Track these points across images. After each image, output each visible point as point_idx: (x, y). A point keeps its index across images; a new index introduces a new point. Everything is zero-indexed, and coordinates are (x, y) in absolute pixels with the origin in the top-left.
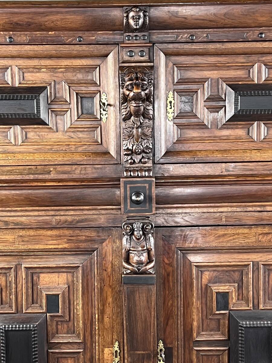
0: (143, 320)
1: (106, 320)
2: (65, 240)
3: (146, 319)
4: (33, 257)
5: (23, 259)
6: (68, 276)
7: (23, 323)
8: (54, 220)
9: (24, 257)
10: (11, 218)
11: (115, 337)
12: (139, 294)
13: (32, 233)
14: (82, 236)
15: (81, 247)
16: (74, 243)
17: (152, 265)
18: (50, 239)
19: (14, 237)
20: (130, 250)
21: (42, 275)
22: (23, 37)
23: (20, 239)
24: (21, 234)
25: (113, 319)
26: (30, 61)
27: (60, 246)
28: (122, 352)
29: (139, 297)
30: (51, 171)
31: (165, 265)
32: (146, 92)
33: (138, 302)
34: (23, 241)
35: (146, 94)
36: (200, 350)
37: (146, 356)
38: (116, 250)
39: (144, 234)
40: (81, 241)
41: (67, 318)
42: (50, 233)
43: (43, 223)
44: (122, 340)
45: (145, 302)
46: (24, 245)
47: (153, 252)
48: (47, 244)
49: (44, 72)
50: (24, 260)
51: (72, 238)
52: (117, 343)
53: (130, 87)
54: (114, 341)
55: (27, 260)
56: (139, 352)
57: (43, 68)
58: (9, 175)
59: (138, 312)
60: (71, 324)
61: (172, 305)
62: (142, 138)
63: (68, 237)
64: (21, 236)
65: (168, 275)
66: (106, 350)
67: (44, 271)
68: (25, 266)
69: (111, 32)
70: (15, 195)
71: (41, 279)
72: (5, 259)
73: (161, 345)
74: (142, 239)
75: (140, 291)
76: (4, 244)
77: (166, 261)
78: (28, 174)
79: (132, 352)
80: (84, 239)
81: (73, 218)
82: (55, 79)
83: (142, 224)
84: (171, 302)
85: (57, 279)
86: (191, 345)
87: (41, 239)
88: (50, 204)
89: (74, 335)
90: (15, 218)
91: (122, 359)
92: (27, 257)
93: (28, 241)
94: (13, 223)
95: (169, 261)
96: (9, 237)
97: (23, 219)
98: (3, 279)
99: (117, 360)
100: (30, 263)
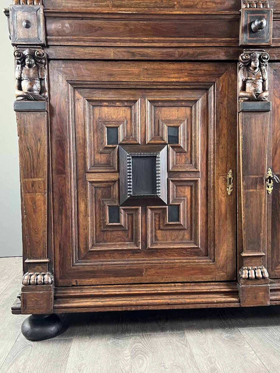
0: (258, 145)
1: (221, 150)
2: (186, 74)
3: (260, 145)
4: (156, 91)
5: (146, 92)
6: (187, 110)
7: (147, 151)
8: (177, 52)
9: (148, 91)
10: (138, 50)
11: (229, 165)
12: (255, 121)
13: (156, 66)
14: (201, 70)
15: (200, 81)
16: (193, 77)
18: (172, 72)
19: (139, 70)
20: (247, 79)
21: (163, 109)
23: (145, 72)
24: (146, 67)
25: (227, 149)
27: (182, 80)
28: (235, 179)
29: (255, 123)
30: (175, 5)
31: (275, 98)
33: (253, 128)
34: (148, 74)
37: (259, 180)
38: (231, 84)
39: (260, 65)
40: (200, 75)
41: (186, 149)
42: (172, 66)
43: (167, 55)
44: (235, 169)
46: (149, 78)
47: (267, 83)
48: (169, 78)
50: (147, 94)
51: (193, 72)
52: (231, 171)
54: (228, 169)
55: (150, 94)
56: (253, 177)
58: (137, 7)
59: (253, 138)
60: (188, 154)
63: (189, 71)
64: (146, 69)
66: (221, 178)
67: (166, 104)
68: (148, 99)
70: (143, 25)
71: (162, 112)
72: (130, 92)
73: (270, 172)
74: (258, 70)
75: (256, 119)
76: (131, 76)
77: (276, 94)
78: (154, 8)
79: (246, 177)
80: (202, 73)
81: (194, 51)
83: (259, 55)
85: (177, 113)
87: (164, 72)
89: (191, 165)
90: (141, 50)
91: (235, 186)
92: (150, 91)
93: (152, 74)
94: (140, 54)
96: (134, 69)
97: (149, 51)
98: (129, 112)
99: (230, 186)
100: (152, 97)
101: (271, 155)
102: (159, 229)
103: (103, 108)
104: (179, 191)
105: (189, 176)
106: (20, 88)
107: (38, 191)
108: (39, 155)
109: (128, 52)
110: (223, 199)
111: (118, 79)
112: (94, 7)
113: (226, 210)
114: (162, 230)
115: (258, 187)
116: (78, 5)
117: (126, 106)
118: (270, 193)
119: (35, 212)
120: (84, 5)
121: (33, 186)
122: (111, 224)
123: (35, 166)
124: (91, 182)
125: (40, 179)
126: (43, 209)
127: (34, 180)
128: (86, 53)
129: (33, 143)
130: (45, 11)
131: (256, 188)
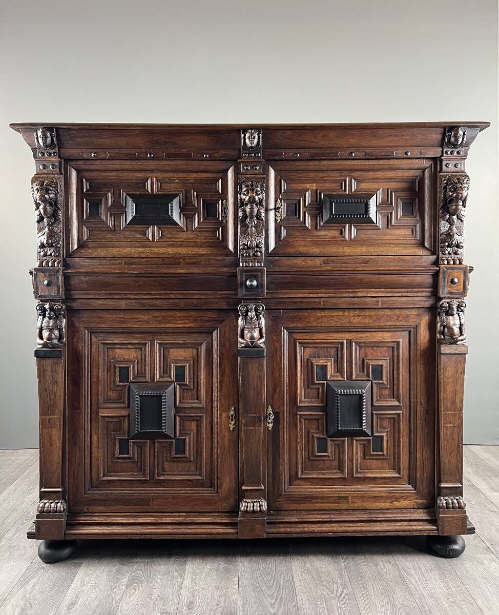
0: (255, 387)
1: (224, 388)
2: (192, 320)
3: (257, 387)
4: (164, 334)
6: (193, 351)
7: (154, 390)
8: (182, 303)
9: (157, 334)
10: (147, 301)
11: (232, 403)
12: (251, 365)
13: (164, 314)
14: (205, 317)
15: (204, 326)
16: (198, 323)
17: (263, 340)
18: (179, 319)
19: (149, 317)
20: (245, 328)
21: (172, 350)
22: (161, 153)
23: (154, 319)
25: (230, 388)
26: (166, 174)
27: (188, 325)
28: (237, 416)
29: (252, 367)
30: (181, 262)
31: (274, 342)
32: (259, 197)
33: (250, 372)
34: (156, 321)
35: (259, 199)
36: (303, 415)
37: (257, 419)
38: (233, 329)
39: (256, 315)
40: (205, 322)
41: (192, 387)
42: (179, 314)
43: (173, 304)
44: (237, 405)
45: (257, 371)
46: (158, 324)
47: (264, 330)
48: (176, 324)
49: (177, 183)
50: (156, 337)
51: (197, 319)
52: (233, 408)
53: (246, 193)
54: (230, 406)
55: (159, 337)
56: (251, 415)
57: (176, 180)
59: (250, 380)
60: (195, 391)
61: (279, 375)
62: (255, 235)
63: (194, 318)
64: (155, 316)
65: (276, 350)
66: (224, 415)
67: (173, 346)
68: (157, 341)
69: (231, 150)
70: (151, 281)
71: (171, 353)
72: (140, 336)
73: (270, 409)
74: (254, 319)
75: (253, 363)
76: (141, 323)
77: (275, 338)
79: (245, 415)
80: (206, 320)
81: (198, 301)
82: (186, 188)
83: (255, 306)
84: (278, 372)
85: (184, 353)
86: (295, 410)
87: (171, 319)
89: (197, 401)
90: (150, 301)
91: (237, 422)
92: (159, 334)
93: (160, 321)
94: (149, 305)
95: (277, 338)
96: (145, 317)
97: (157, 302)
98: (140, 353)
99: (233, 423)
100: (161, 339)
101: (271, 393)
102: (167, 461)
103: (116, 350)
104: (185, 426)
105: (195, 412)
106: (41, 337)
107: (53, 426)
108: (55, 395)
109: (139, 303)
110: (227, 434)
111: (129, 325)
112: (108, 265)
113: (229, 444)
114: (169, 462)
115: (256, 425)
116: (94, 263)
117: (137, 348)
118: (270, 429)
119: (51, 445)
120: (100, 263)
121: (49, 422)
122: (121, 456)
123: (52, 404)
124: (103, 417)
125: (56, 416)
126: (58, 444)
127: (51, 417)
128: (100, 304)
129: (50, 384)
130: (64, 272)
131: (254, 426)
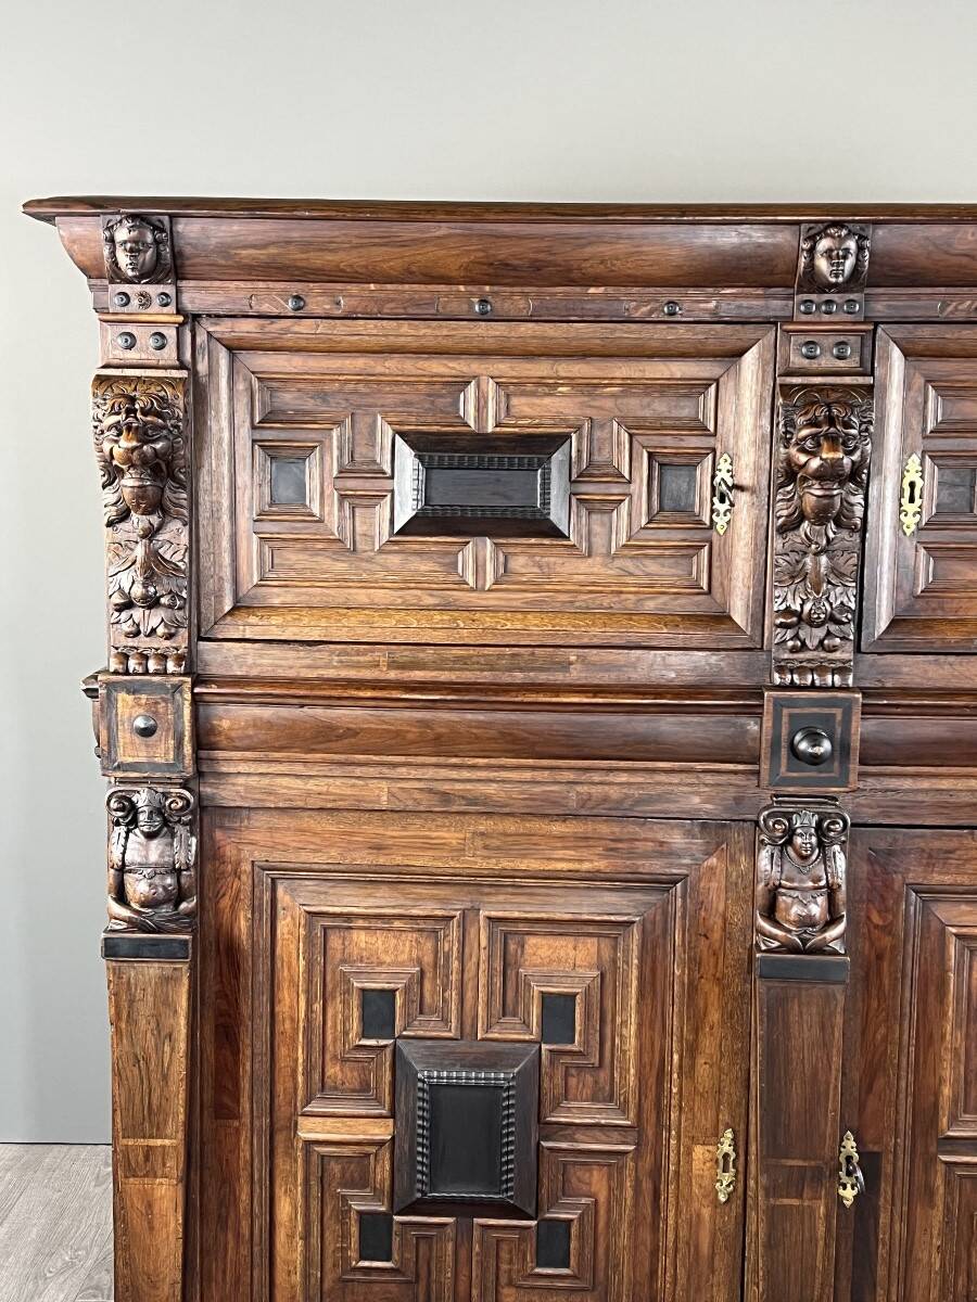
0: (808, 1073)
1: (703, 1069)
2: (600, 850)
3: (815, 1075)
4: (510, 890)
5: (482, 894)
6: (602, 946)
7: (478, 1067)
8: (573, 795)
9: (487, 890)
10: (458, 786)
11: (725, 1117)
12: (799, 1007)
13: (511, 826)
14: (646, 840)
15: (641, 870)
16: (622, 858)
17: (840, 929)
18: (559, 845)
19: (462, 836)
20: (780, 886)
21: (532, 941)
22: (518, 300)
23: (479, 842)
24: (482, 828)
25: (720, 1069)
26: (529, 366)
27: (586, 866)
28: (742, 1158)
29: (801, 1013)
30: (571, 663)
31: (872, 929)
32: (854, 458)
33: (795, 1030)
34: (486, 847)
35: (853, 462)
36: (955, 1164)
37: (809, 1174)
38: (736, 884)
39: (821, 845)
40: (642, 855)
41: (595, 1060)
42: (557, 828)
43: (543, 800)
44: (742, 1126)
45: (816, 1030)
46: (489, 858)
47: (842, 896)
48: (549, 859)
49: (564, 395)
50: (486, 899)
51: (620, 845)
52: (729, 1134)
53: (809, 444)
54: (721, 1127)
55: (493, 899)
56: (790, 1162)
57: (562, 385)
58: (459, 670)
59: (794, 1055)
60: (603, 1075)
61: (885, 1039)
62: (829, 582)
63: (608, 842)
64: (482, 834)
65: (879, 957)
66: (699, 1151)
67: (537, 928)
68: (487, 913)
69: (760, 291)
70: (474, 724)
71: (528, 949)
72: (435, 892)
73: (850, 1145)
74: (814, 857)
75: (803, 1000)
76: (437, 853)
77: (876, 918)
78: (510, 670)
79: (773, 1161)
80: (650, 849)
81: (624, 791)
82: (589, 412)
83: (816, 817)
84: (882, 1030)
85: (572, 953)
86: (933, 1149)
87: (535, 844)
88: (565, 751)
89: (612, 1105)
90: (469, 786)
91: (741, 1177)
92: (492, 890)
93: (498, 848)
94: (463, 798)
95: (884, 920)
96: (450, 835)
97: (491, 789)
98: (429, 945)
99: (727, 1178)
100: (500, 907)
101: (857, 1093)
102: (510, 1284)
103: (355, 934)
104: (574, 1180)
105: (603, 1138)
106: (121, 896)
107: (159, 1173)
108: (165, 1077)
109: (430, 791)
110: (706, 1212)
111: (399, 860)
112: (335, 667)
113: (713, 1245)
114: (519, 1287)
115: (807, 1192)
116: (290, 663)
117: (419, 930)
118: (848, 1203)
119: (151, 1228)
120: (308, 662)
121: (147, 1158)
122: (366, 1264)
123: (155, 1102)
124: (309, 1143)
125: (167, 1142)
126: (172, 1225)
127: (152, 1142)
128: (309, 794)
129: (151, 1041)
130: (197, 690)
131: (800, 1196)
